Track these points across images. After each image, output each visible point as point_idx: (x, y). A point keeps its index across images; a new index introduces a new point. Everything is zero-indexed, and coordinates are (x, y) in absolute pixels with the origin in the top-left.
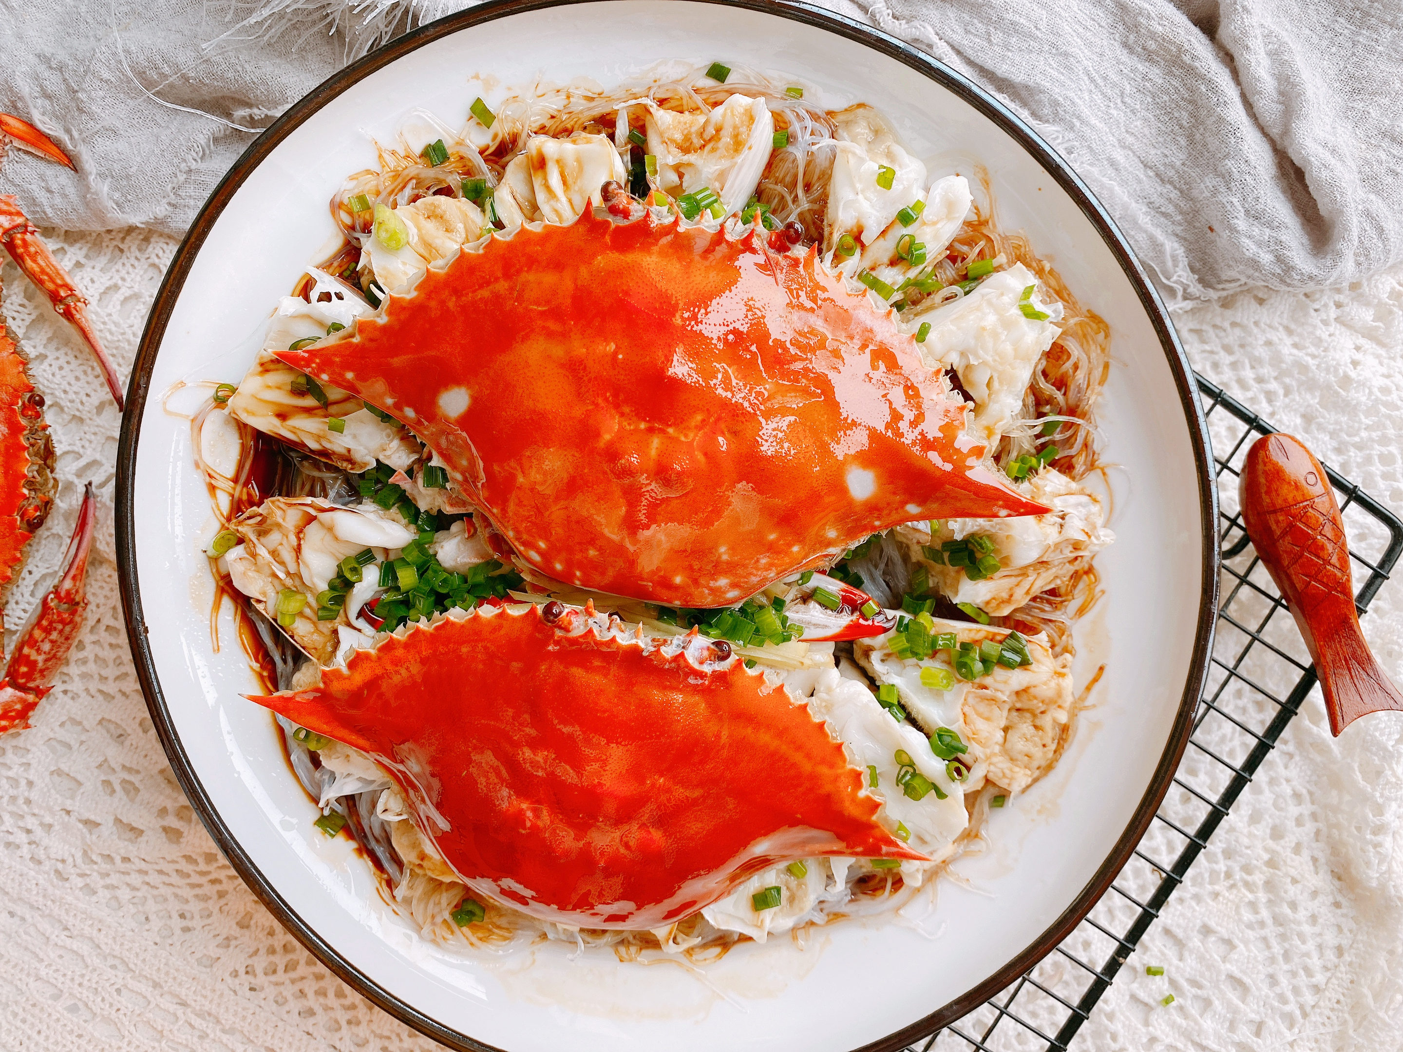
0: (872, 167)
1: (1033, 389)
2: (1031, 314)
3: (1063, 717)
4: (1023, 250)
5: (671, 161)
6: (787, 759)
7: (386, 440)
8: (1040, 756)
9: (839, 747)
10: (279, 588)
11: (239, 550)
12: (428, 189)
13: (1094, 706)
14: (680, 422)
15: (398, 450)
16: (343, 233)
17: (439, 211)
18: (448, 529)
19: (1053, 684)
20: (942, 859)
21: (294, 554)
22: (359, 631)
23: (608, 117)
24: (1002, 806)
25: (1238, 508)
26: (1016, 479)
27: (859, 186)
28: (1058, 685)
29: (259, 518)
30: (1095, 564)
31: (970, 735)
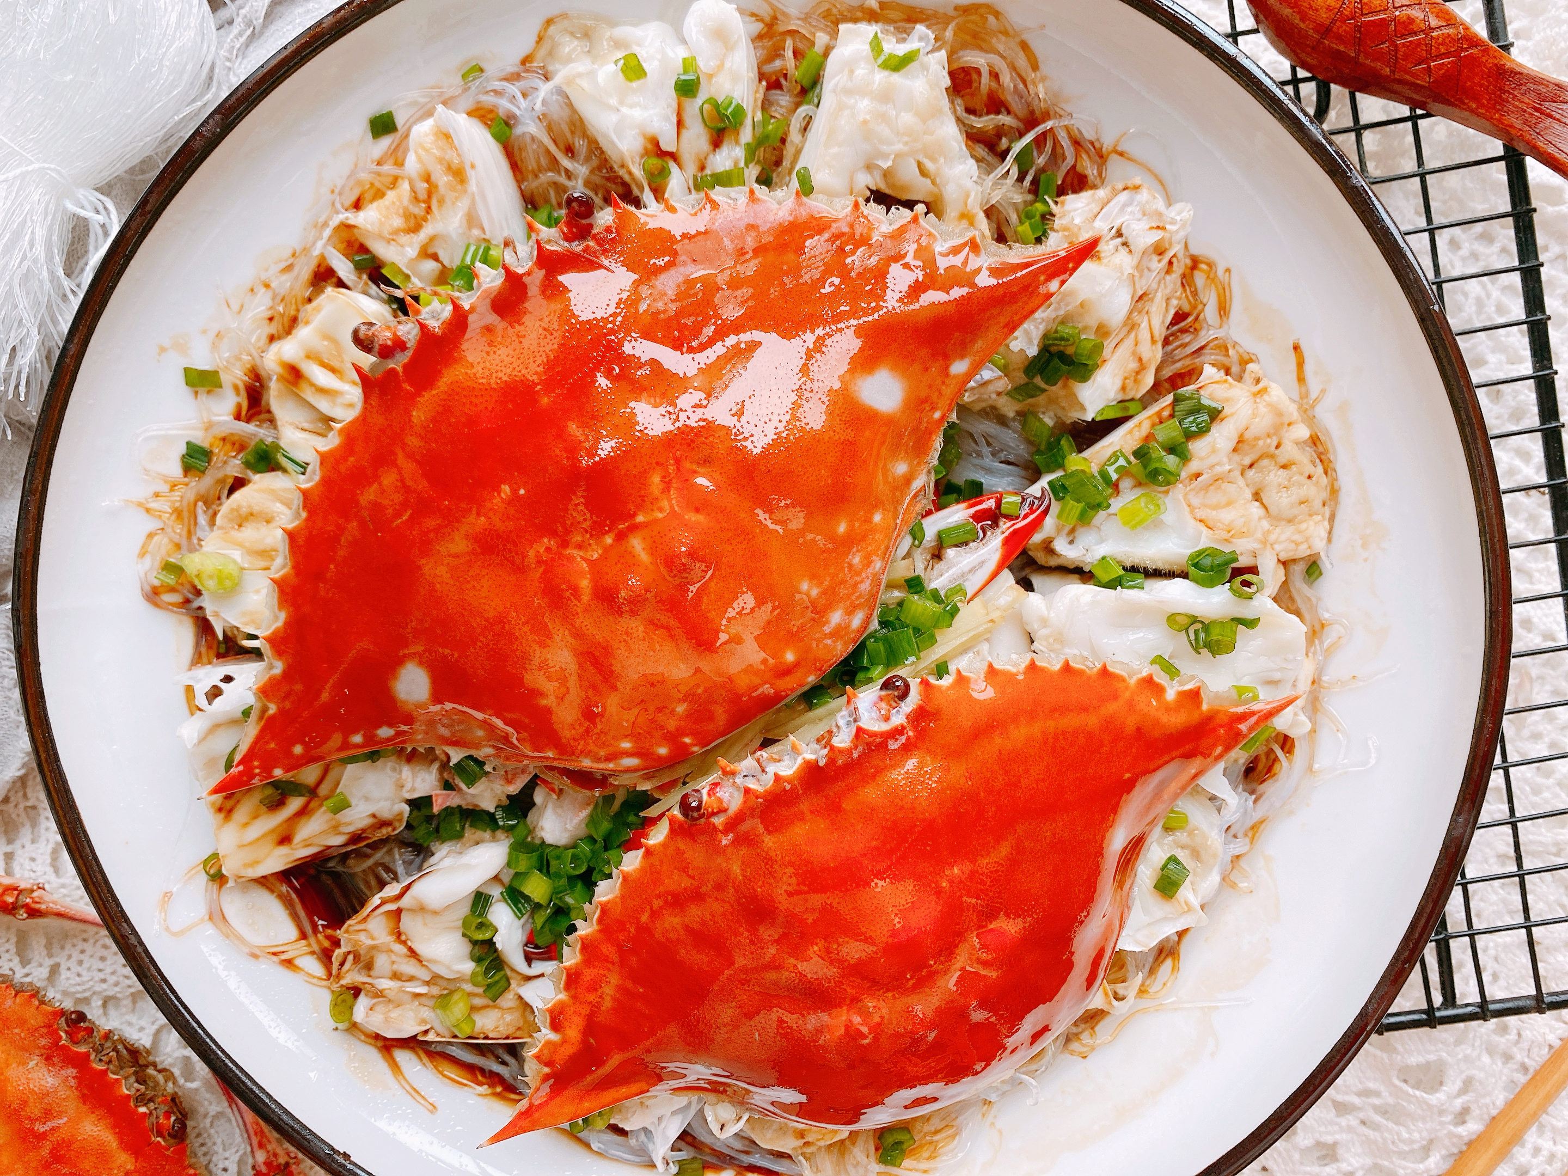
0: (608, 71)
1: (973, 137)
2: (899, 64)
3: (1302, 432)
4: (835, 11)
5: (412, 252)
6: (1064, 733)
7: (396, 775)
8: (1315, 492)
9: (1104, 672)
10: (431, 1003)
11: (362, 1003)
12: (219, 498)
13: (1323, 391)
14: (643, 501)
15: (414, 776)
16: (182, 613)
17: (244, 511)
18: (534, 804)
19: (1263, 409)
20: (1309, 682)
21: (413, 961)
22: (542, 975)
23: (322, 269)
24: (1321, 574)
25: (1286, 64)
26: (1038, 241)
27: (613, 101)
28: (1269, 405)
29: (351, 957)
30: (1194, 250)
31: (1227, 536)
